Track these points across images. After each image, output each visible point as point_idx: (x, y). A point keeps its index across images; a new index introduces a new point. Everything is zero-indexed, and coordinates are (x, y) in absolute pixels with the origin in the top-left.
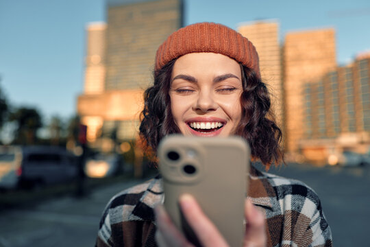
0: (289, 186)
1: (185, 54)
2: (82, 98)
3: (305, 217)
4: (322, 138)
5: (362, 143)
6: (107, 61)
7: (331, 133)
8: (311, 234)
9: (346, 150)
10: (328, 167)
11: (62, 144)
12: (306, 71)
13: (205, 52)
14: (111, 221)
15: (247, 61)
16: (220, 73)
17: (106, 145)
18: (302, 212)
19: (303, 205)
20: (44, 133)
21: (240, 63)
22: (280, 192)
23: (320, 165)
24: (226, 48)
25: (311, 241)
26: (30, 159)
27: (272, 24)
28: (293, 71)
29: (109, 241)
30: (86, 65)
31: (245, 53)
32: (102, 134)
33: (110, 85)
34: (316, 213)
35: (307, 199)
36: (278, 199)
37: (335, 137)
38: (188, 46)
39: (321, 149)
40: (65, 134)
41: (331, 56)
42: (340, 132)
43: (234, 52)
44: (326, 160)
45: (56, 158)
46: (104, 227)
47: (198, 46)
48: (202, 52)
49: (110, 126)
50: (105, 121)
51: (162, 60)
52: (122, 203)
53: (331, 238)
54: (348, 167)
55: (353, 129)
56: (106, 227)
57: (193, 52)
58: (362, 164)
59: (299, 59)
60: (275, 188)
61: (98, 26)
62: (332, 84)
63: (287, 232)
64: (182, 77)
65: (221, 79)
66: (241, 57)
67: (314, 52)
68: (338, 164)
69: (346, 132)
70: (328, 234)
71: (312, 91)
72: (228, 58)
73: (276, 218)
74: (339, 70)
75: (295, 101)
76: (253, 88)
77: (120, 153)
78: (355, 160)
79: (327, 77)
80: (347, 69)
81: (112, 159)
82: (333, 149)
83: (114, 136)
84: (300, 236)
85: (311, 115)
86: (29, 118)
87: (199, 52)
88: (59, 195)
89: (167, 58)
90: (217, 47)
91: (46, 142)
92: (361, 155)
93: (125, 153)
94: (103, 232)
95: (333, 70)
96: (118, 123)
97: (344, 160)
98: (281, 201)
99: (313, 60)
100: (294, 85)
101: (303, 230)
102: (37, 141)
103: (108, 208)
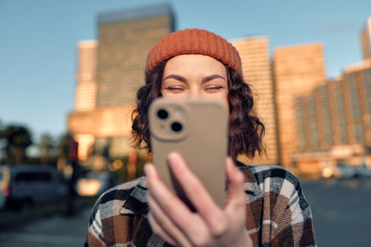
0: (269, 170)
1: (176, 56)
2: (73, 115)
3: (283, 197)
4: (316, 151)
5: (355, 155)
6: (98, 79)
7: (324, 145)
8: (290, 214)
9: (340, 163)
10: (323, 179)
11: (53, 162)
12: (296, 85)
13: (195, 54)
14: (101, 216)
15: (232, 63)
16: (208, 74)
17: (98, 163)
18: (281, 193)
19: (281, 186)
20: (33, 152)
21: (225, 65)
22: (260, 177)
23: (314, 177)
24: (213, 51)
25: (291, 220)
26: (18, 178)
27: (261, 40)
28: (283, 85)
29: (100, 236)
30: (78, 82)
31: (230, 56)
32: (93, 152)
33: (102, 102)
34: (294, 193)
35: (285, 180)
36: (258, 184)
37: (328, 150)
38: (179, 48)
39: (315, 162)
40: (56, 153)
41: (320, 71)
42: (333, 144)
43: (221, 55)
44: (320, 173)
45: (46, 177)
46: (94, 223)
47: (188, 48)
48: (192, 54)
49: (102, 143)
50: (96, 138)
51: (154, 62)
52: (113, 198)
53: (311, 216)
54: (343, 179)
55: (346, 142)
56: (97, 222)
57: (184, 54)
58: (357, 176)
59: (289, 73)
60: (256, 175)
61: (89, 44)
62: (322, 97)
63: (267, 213)
64: (173, 77)
65: (209, 79)
66: (227, 59)
67: (303, 67)
68: (332, 177)
69: (338, 145)
70: (308, 213)
71: (303, 104)
72: (215, 60)
73: (257, 201)
74: (329, 84)
75: (287, 114)
76: (238, 87)
77: (112, 170)
78: (350, 172)
79: (317, 90)
80: (336, 82)
81: (104, 176)
82: (327, 161)
83: (106, 153)
84: (279, 215)
85: (304, 128)
86: (18, 136)
87: (189, 54)
88: (49, 216)
89: (159, 59)
90: (205, 50)
91: (36, 161)
92: (355, 167)
93: (118, 171)
94: (94, 228)
95: (323, 83)
96: (110, 139)
97: (338, 172)
98: (261, 185)
99: (302, 75)
100: (285, 99)
101: (282, 210)
102: (26, 160)
103: (98, 204)
